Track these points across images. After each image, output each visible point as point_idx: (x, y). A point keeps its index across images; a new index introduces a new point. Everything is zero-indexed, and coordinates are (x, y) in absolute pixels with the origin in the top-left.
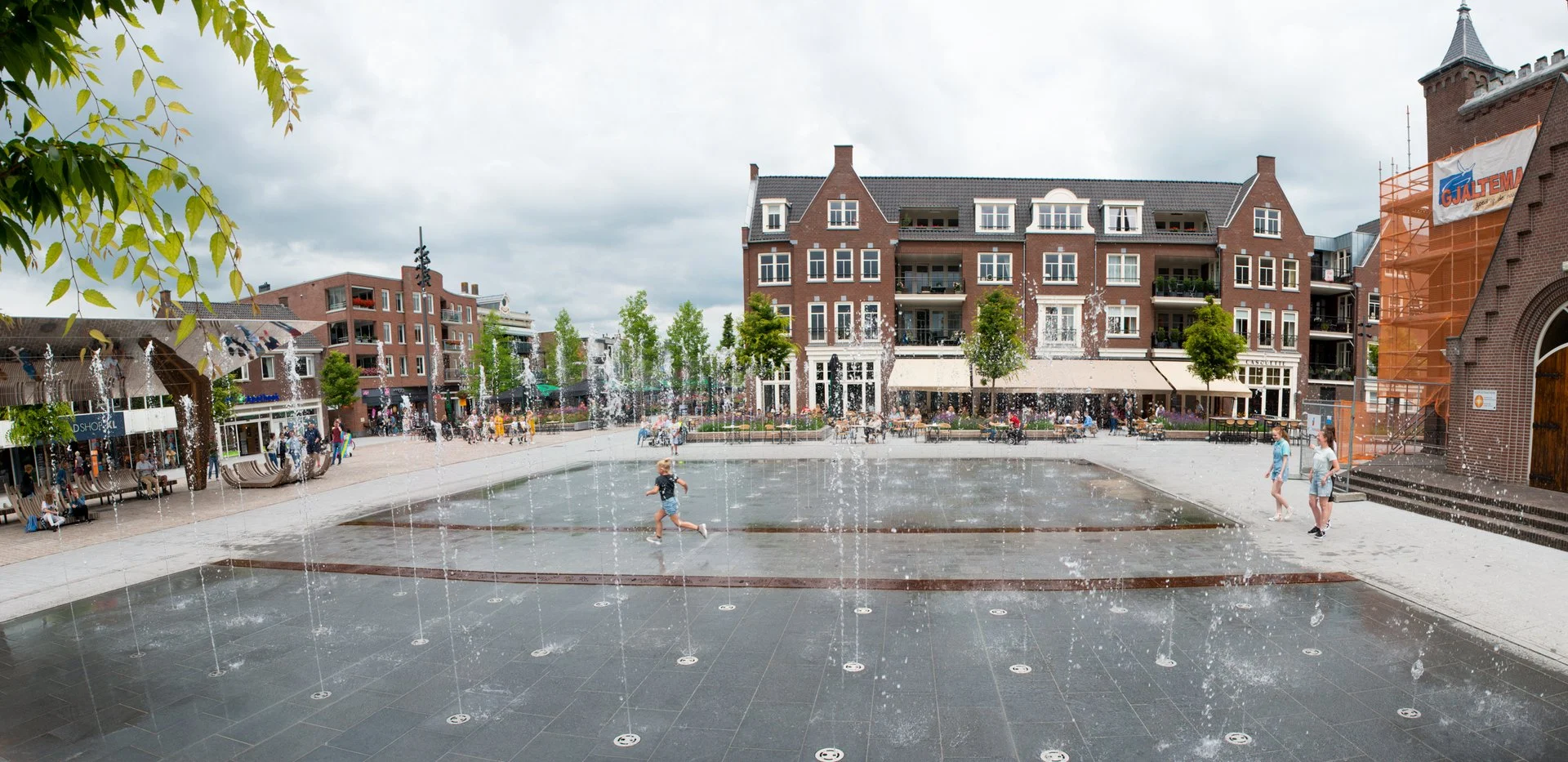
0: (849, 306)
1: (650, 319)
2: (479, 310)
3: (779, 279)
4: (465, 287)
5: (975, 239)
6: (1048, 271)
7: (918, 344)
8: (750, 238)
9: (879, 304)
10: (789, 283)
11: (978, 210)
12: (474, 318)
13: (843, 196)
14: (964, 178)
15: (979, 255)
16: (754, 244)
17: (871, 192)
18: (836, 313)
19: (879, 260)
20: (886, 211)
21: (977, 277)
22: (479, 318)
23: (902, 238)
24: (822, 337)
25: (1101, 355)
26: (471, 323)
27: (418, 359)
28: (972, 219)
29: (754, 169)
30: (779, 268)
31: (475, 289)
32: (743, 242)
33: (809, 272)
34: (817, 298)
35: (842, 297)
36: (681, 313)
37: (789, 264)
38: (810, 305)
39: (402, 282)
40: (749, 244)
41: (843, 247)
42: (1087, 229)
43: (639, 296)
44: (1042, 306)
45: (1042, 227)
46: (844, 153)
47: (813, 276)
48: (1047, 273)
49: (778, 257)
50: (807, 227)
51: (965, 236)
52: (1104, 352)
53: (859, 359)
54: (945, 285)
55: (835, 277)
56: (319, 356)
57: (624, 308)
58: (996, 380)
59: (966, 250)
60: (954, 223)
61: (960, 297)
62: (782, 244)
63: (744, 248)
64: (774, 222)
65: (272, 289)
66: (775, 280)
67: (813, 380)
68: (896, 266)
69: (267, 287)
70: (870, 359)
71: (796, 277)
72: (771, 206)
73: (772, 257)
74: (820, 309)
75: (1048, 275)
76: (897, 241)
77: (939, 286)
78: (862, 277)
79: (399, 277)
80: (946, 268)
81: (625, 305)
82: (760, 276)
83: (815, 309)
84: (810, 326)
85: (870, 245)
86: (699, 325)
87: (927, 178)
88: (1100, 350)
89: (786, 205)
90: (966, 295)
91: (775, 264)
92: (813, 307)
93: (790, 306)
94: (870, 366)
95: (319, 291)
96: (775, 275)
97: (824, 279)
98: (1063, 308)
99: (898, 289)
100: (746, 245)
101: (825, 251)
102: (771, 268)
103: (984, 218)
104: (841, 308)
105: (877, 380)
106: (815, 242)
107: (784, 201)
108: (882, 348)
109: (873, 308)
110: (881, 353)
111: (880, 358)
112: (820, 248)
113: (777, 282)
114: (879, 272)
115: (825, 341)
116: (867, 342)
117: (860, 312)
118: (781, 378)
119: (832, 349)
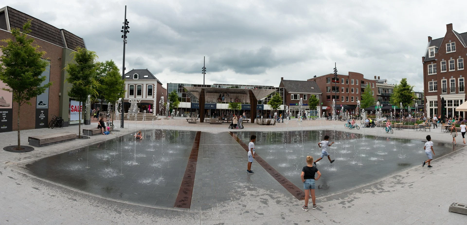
0: (454, 80)
2: (377, 84)
4: (375, 77)
9: (464, 78)
10: (436, 73)
12: (375, 85)
13: (450, 41)
16: (426, 61)
17: (459, 38)
18: (450, 83)
19: (463, 62)
22: (376, 86)
26: (374, 87)
27: (352, 97)
29: (430, 38)
30: (434, 69)
31: (379, 78)
33: (441, 69)
34: (444, 78)
35: (452, 77)
38: (442, 80)
39: (348, 76)
41: (451, 59)
46: (449, 27)
47: (443, 70)
49: (434, 65)
50: (440, 54)
53: (457, 99)
55: (449, 70)
56: (321, 95)
62: (434, 61)
64: (432, 53)
65: (317, 77)
69: (315, 76)
70: (461, 98)
71: (438, 71)
72: (431, 49)
73: (432, 65)
74: (445, 81)
78: (458, 69)
79: (348, 75)
82: (428, 72)
84: (442, 87)
85: (460, 57)
93: (437, 81)
95: (325, 78)
96: (432, 71)
97: (446, 71)
100: (424, 62)
101: (446, 61)
102: (431, 69)
104: (452, 81)
106: (443, 59)
107: (434, 47)
108: (465, 94)
109: (462, 80)
110: (465, 96)
111: (464, 98)
112: (444, 60)
113: (433, 73)
114: (463, 66)
115: (447, 93)
116: (460, 92)
117: (458, 81)
118: (435, 106)
119: (448, 95)
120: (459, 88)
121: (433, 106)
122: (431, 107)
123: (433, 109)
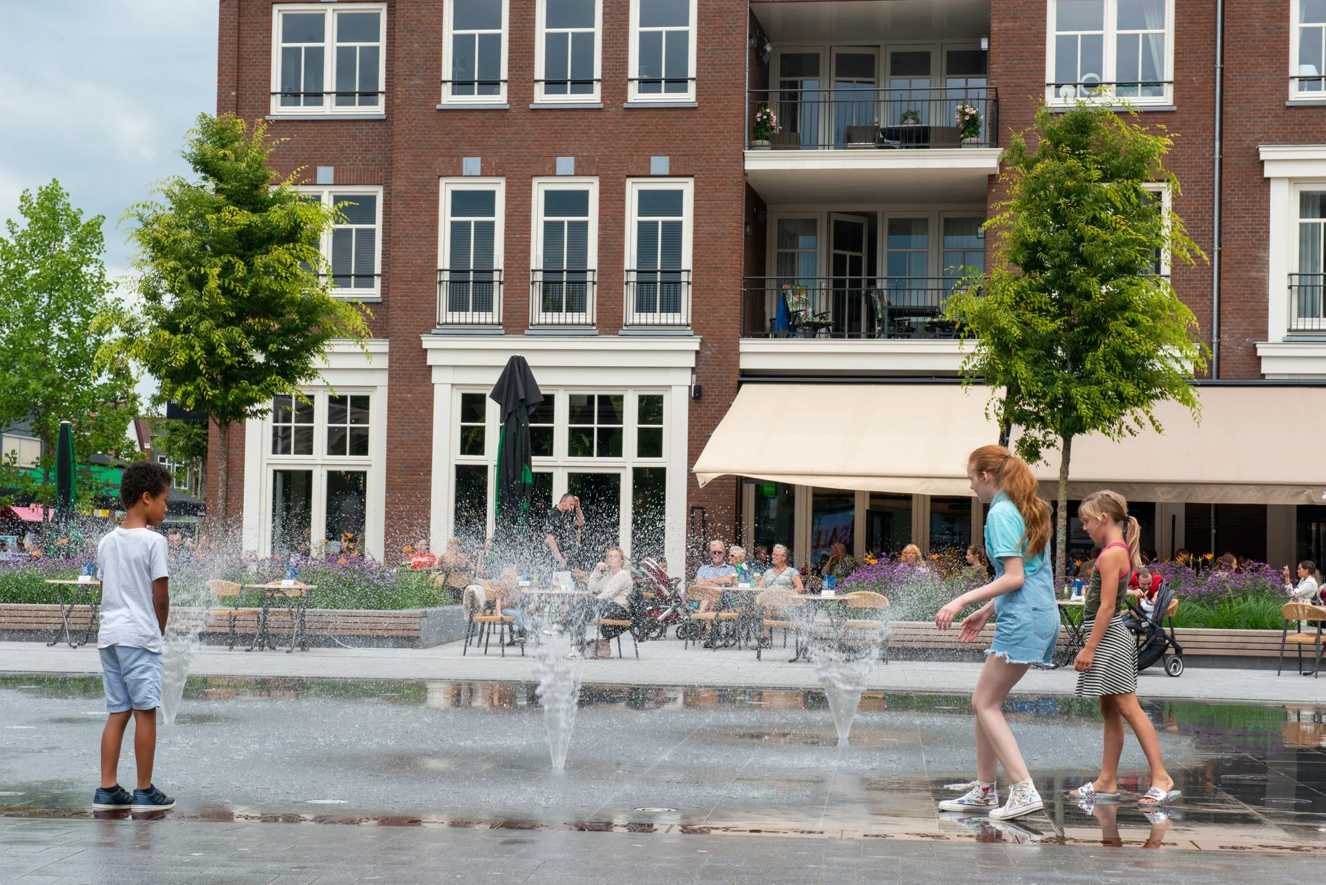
0: (584, 195)
3: (344, 96)
6: (1307, 56)
7: (837, 332)
9: (687, 188)
10: (378, 109)
15: (1052, 1)
18: (538, 218)
19: (692, 29)
21: (1043, 86)
24: (484, 304)
30: (344, 57)
33: (447, 72)
34: (472, 164)
35: (560, 160)
36: (23, 223)
37: (382, 44)
38: (446, 189)
44: (1285, 186)
47: (462, 85)
48: (1304, 61)
49: (343, 20)
54: (934, 119)
55: (539, 89)
58: (1076, 439)
61: (981, 160)
66: (329, 101)
67: (447, 456)
68: (758, 53)
70: (650, 381)
71: (399, 90)
73: (321, 18)
74: (483, 202)
75: (1310, 70)
77: (910, 123)
78: (633, 88)
80: (938, 61)
82: (276, 84)
83: (462, 202)
84: (444, 260)
86: (88, 270)
90: (999, 150)
91: (330, 45)
92: (455, 194)
93: (379, 192)
94: (651, 407)
96: (330, 82)
97: (500, 98)
99: (760, 133)
102: (316, 57)
104: (556, 202)
105: (673, 458)
108: (694, 344)
109: (671, 202)
110: (691, 361)
111: (687, 379)
113: (338, 104)
114: (692, 72)
115: (494, 316)
116: (643, 321)
117: (622, 213)
118: (336, 447)
119: (516, 344)
120: (633, 277)
121: (310, 451)
122: (293, 461)
123: (308, 475)
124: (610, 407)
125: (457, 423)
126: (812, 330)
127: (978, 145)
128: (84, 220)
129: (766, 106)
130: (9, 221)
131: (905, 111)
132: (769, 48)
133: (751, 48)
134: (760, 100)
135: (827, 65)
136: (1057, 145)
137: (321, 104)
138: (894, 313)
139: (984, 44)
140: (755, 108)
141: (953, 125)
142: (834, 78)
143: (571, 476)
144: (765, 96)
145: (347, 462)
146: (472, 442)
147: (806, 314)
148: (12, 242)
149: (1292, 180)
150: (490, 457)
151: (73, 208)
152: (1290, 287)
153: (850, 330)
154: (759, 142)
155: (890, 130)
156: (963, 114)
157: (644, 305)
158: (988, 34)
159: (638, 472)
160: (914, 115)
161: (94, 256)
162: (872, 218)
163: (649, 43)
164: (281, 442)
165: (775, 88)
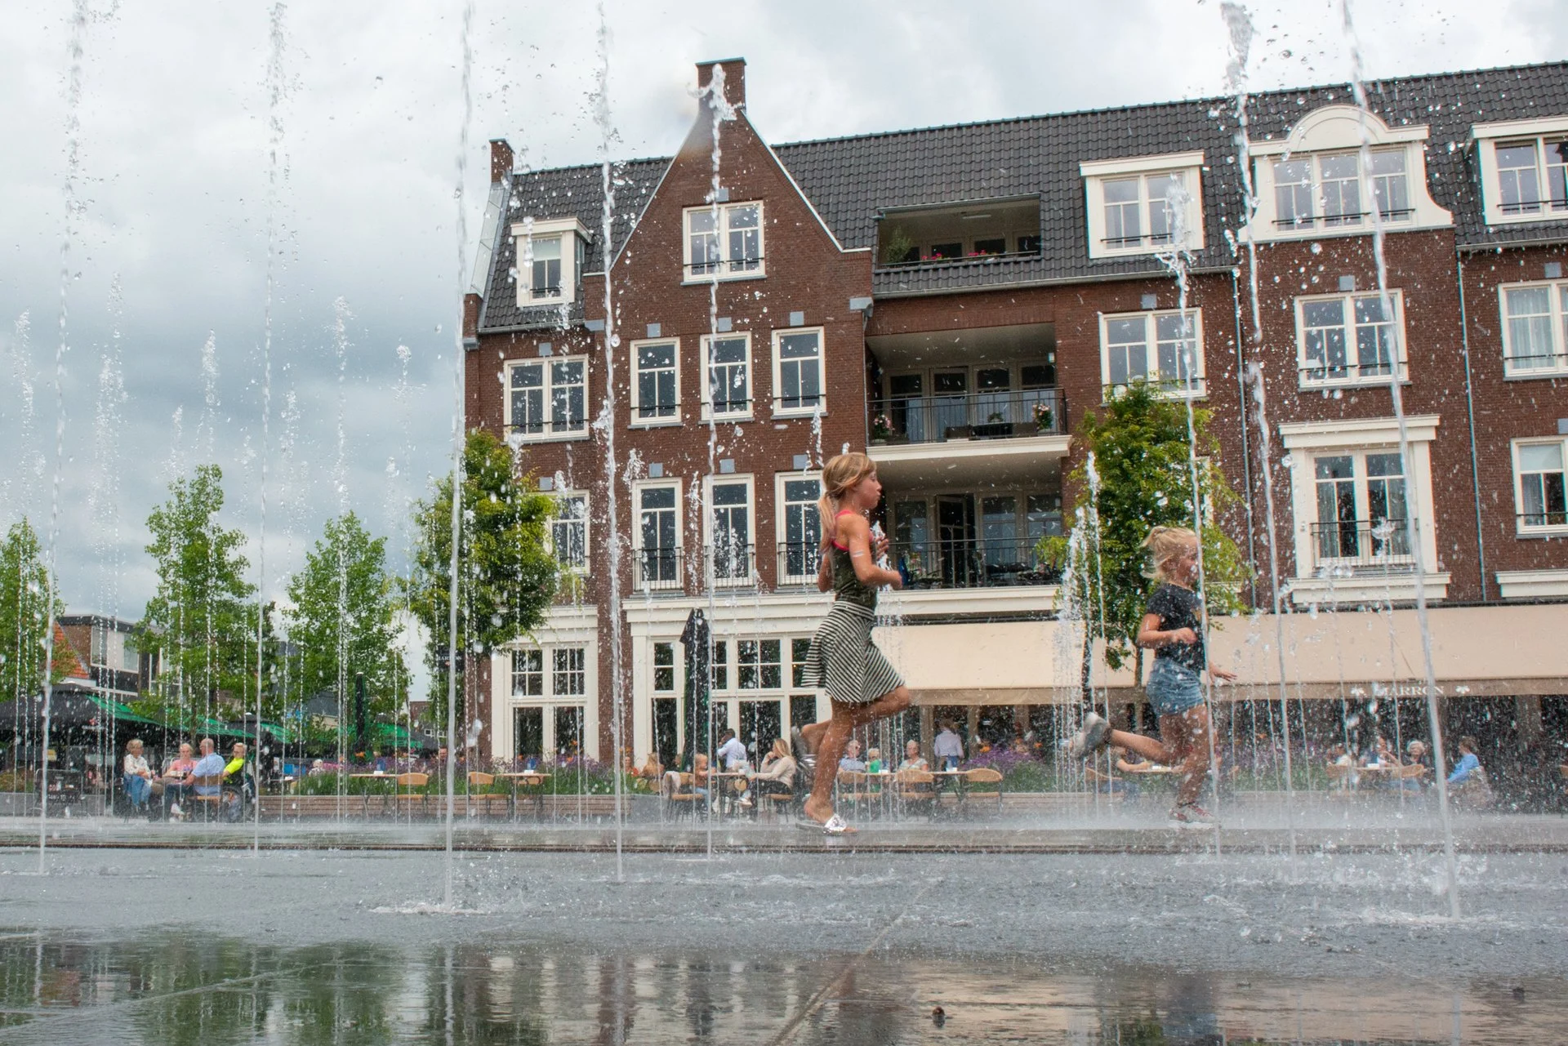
0: (743, 487)
1: (230, 540)
3: (558, 424)
5: (1089, 277)
6: (1312, 353)
7: (946, 583)
8: (481, 324)
10: (584, 433)
11: (1095, 195)
13: (722, 193)
14: (1055, 117)
15: (1103, 321)
16: (494, 335)
17: (801, 182)
18: (709, 507)
19: (821, 358)
20: (841, 226)
21: (1100, 385)
23: (884, 293)
24: (669, 574)
25: (1506, 593)
28: (1080, 223)
29: (501, 152)
30: (558, 395)
32: (466, 333)
33: (635, 401)
34: (658, 468)
35: (722, 462)
37: (585, 384)
38: (637, 489)
40: (480, 336)
41: (726, 328)
42: (1432, 216)
43: (203, 483)
44: (1302, 455)
45: (1289, 223)
47: (646, 410)
48: (1309, 356)
49: (555, 367)
50: (630, 284)
51: (1059, 271)
52: (1512, 583)
53: (768, 630)
54: (1015, 417)
55: (707, 409)
57: (164, 510)
59: (1062, 310)
60: (1031, 245)
61: (1055, 445)
62: (567, 334)
63: (466, 346)
64: (547, 278)
66: (547, 429)
67: (645, 692)
68: (873, 374)
70: (800, 628)
72: (539, 239)
73: (539, 368)
74: (666, 497)
75: (1315, 364)
76: (869, 301)
77: (996, 422)
78: (777, 405)
80: (1015, 377)
81: (167, 503)
82: (508, 418)
83: (650, 497)
84: (637, 541)
85: (797, 317)
87: (951, 129)
88: (1502, 577)
89: (577, 234)
90: (1068, 437)
91: (547, 386)
92: (644, 492)
93: (586, 494)
96: (547, 414)
97: (675, 418)
98: (1369, 459)
99: (877, 434)
100: (473, 340)
101: (676, 343)
102: (537, 397)
103: (1111, 214)
104: (722, 494)
106: (652, 321)
107: (571, 223)
112: (664, 336)
113: (554, 430)
114: (822, 390)
115: (678, 583)
116: (793, 582)
117: (773, 500)
118: (561, 688)
119: (696, 603)
120: (784, 548)
121: (540, 693)
122: (528, 700)
123: (540, 710)
124: (771, 649)
125: (652, 667)
126: (927, 584)
127: (1051, 434)
128: (371, 540)
129: (881, 413)
130: (317, 543)
131: (991, 413)
132: (881, 371)
133: (867, 370)
134: (876, 409)
135: (927, 383)
136: (1120, 416)
137: (541, 431)
138: (990, 570)
139: (1052, 358)
140: (873, 415)
141: (1031, 421)
142: (933, 392)
143: (741, 704)
144: (880, 405)
145: (568, 700)
146: (664, 679)
147: (921, 573)
148: (319, 558)
149: (1310, 450)
150: (678, 692)
151: (363, 531)
152: (1312, 534)
153: (957, 581)
154: (877, 440)
155: (980, 427)
156: (1038, 411)
157: (793, 569)
158: (1053, 349)
159: (793, 699)
160: (998, 416)
161: (378, 566)
162: (970, 500)
163: (788, 371)
164: (518, 683)
165: (888, 399)
